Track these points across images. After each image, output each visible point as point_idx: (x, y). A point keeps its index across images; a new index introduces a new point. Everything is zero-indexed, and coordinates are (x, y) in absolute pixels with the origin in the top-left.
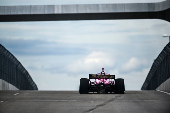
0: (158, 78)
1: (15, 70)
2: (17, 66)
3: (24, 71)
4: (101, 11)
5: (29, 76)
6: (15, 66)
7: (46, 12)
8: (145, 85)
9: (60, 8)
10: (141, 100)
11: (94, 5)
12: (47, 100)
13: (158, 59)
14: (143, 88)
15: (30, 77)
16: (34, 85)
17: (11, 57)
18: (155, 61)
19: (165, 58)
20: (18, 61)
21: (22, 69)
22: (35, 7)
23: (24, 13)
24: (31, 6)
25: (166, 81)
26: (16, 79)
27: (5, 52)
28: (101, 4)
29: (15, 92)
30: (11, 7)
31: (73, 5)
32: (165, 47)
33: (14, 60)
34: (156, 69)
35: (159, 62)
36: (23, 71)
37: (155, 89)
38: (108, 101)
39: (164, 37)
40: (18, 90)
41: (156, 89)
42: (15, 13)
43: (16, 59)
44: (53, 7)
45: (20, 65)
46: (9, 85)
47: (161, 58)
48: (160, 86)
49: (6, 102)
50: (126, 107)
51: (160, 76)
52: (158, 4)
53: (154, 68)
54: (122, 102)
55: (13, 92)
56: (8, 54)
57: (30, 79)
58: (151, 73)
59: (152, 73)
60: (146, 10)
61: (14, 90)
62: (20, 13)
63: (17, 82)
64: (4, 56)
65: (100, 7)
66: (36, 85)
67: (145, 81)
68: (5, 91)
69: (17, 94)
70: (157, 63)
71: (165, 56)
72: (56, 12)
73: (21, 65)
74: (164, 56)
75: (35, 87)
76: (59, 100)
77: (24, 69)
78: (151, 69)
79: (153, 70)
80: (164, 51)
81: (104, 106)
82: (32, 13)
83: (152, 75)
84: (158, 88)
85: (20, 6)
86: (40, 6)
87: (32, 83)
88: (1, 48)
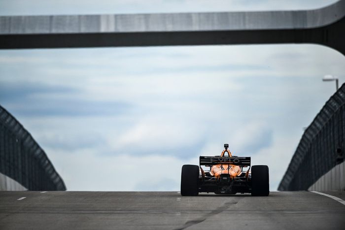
0: (313, 166)
1: (19, 149)
2: (22, 141)
3: (38, 152)
4: (195, 28)
5: (47, 162)
6: (18, 140)
7: (84, 30)
9: (112, 20)
10: (279, 211)
11: (181, 15)
12: (84, 211)
13: (313, 127)
14: (282, 187)
15: (50, 162)
16: (57, 180)
17: (10, 122)
18: (307, 131)
19: (326, 124)
20: (24, 131)
21: (33, 147)
22: (61, 19)
23: (38, 31)
24: (51, 17)
25: (329, 172)
26: (20, 166)
28: (195, 14)
29: (19, 194)
30: (10, 18)
31: (139, 15)
32: (327, 102)
33: (16, 128)
34: (309, 146)
35: (315, 132)
36: (35, 151)
37: (306, 190)
38: (210, 213)
39: (325, 80)
40: (25, 189)
41: (310, 189)
42: (20, 32)
43: (21, 126)
44: (97, 18)
45: (28, 138)
46: (6, 179)
47: (318, 125)
48: (317, 183)
50: (246, 225)
51: (316, 163)
52: (313, 13)
53: (304, 145)
54: (239, 215)
55: (15, 195)
56: (4, 116)
57: (49, 167)
58: (298, 156)
59: (301, 156)
60: (289, 26)
61: (17, 190)
62: (29, 31)
63: (23, 173)
65: (194, 18)
66: (61, 181)
67: (287, 173)
69: (23, 198)
70: (311, 136)
71: (328, 119)
72: (103, 29)
73: (32, 138)
74: (325, 120)
75: (60, 185)
76: (109, 211)
77: (38, 147)
78: (298, 148)
79: (302, 149)
80: (325, 109)
81: (202, 222)
82: (54, 31)
83: (301, 159)
84: (314, 186)
85: (29, 17)
86: (71, 16)
87: (54, 176)
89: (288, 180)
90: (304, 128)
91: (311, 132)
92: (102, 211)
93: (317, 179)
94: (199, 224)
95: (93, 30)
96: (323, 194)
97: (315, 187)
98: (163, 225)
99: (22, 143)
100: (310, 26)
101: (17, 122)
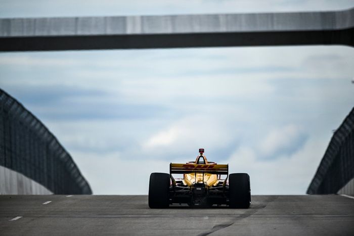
0: (342, 169)
1: (45, 152)
2: (48, 144)
3: (64, 155)
4: (223, 29)
5: (73, 166)
6: (44, 144)
7: (110, 31)
8: (315, 184)
9: (138, 22)
10: (308, 214)
11: (208, 16)
12: (110, 215)
13: (342, 129)
14: (311, 190)
15: (75, 166)
16: (83, 183)
17: (35, 125)
18: (336, 133)
20: (50, 134)
21: (58, 150)
22: (86, 21)
23: (63, 32)
24: (77, 19)
26: (45, 170)
27: (24, 114)
28: (222, 15)
29: (44, 198)
30: (35, 20)
31: (166, 16)
33: (42, 131)
34: (338, 149)
35: (344, 134)
36: (61, 154)
37: (335, 193)
38: (239, 217)
40: (50, 193)
41: (339, 192)
42: (45, 33)
43: (46, 130)
44: (123, 20)
46: (31, 183)
47: (347, 127)
48: (346, 186)
49: (25, 219)
50: (275, 229)
51: (346, 166)
52: (343, 14)
53: (333, 147)
54: (268, 219)
55: (40, 199)
56: (29, 118)
57: (75, 171)
59: (330, 159)
60: (317, 27)
61: (43, 194)
62: (54, 33)
64: (21, 123)
65: (222, 20)
66: (87, 184)
67: (316, 176)
68: (23, 196)
69: (48, 202)
70: (340, 138)
72: (130, 31)
73: (57, 142)
75: (85, 189)
76: (135, 214)
77: (64, 150)
78: (328, 151)
79: (331, 151)
81: (230, 226)
82: (80, 33)
83: (330, 162)
84: (343, 189)
85: (54, 19)
86: (97, 18)
87: (80, 179)
88: (15, 106)
89: (317, 183)
90: (333, 130)
91: (340, 135)
92: (129, 215)
93: (346, 183)
94: (226, 228)
95: (119, 32)
96: (352, 197)
97: (344, 191)
98: (190, 229)
99: (47, 147)
100: (339, 26)
101: (42, 125)
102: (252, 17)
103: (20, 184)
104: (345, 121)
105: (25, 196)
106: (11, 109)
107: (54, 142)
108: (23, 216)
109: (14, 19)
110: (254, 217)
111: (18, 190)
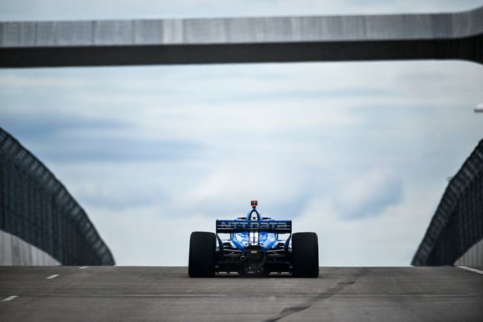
0: (461, 231)
1: (50, 207)
2: (54, 196)
3: (76, 211)
4: (296, 37)
5: (88, 225)
6: (48, 195)
7: (139, 41)
8: (423, 252)
9: (179, 27)
12: (139, 294)
13: (462, 176)
14: (417, 260)
15: (92, 226)
16: (103, 250)
17: (37, 169)
18: (452, 182)
19: (480, 173)
20: (57, 182)
21: (68, 204)
22: (107, 26)
24: (94, 23)
26: (50, 232)
27: (21, 155)
28: (296, 18)
29: (49, 270)
30: (37, 24)
31: (216, 20)
32: (481, 142)
33: (45, 177)
34: (456, 204)
35: (463, 183)
36: (72, 210)
37: (452, 264)
38: (318, 297)
39: (477, 111)
40: (57, 264)
41: (456, 263)
42: (50, 43)
43: (52, 176)
44: (159, 24)
46: (30, 249)
47: (468, 173)
48: (466, 255)
49: (21, 299)
50: (367, 313)
51: (466, 227)
52: (461, 16)
53: (449, 201)
54: (358, 300)
55: (43, 271)
56: (28, 160)
57: (91, 233)
58: (440, 218)
59: (444, 217)
60: (426, 35)
61: (47, 265)
62: (63, 43)
63: (56, 241)
64: (17, 167)
65: (294, 25)
66: (108, 251)
67: (424, 240)
68: (19, 267)
69: (55, 276)
70: (459, 189)
72: (167, 40)
73: (67, 193)
74: (477, 166)
75: (106, 257)
77: (76, 204)
78: (440, 206)
79: (445, 206)
80: (477, 152)
81: (306, 310)
82: (98, 42)
83: (443, 222)
84: (462, 258)
85: (63, 23)
86: (121, 22)
87: (98, 244)
88: (9, 143)
89: (426, 250)
90: (449, 178)
91: (458, 184)
92: (166, 293)
93: (466, 249)
94: (301, 312)
95: (152, 41)
97: (464, 261)
98: (250, 314)
99: (53, 199)
100: (456, 34)
101: (46, 170)
102: (336, 20)
103: (16, 251)
104: (465, 165)
105: (22, 267)
106: (4, 148)
107: (62, 193)
108: (20, 296)
109: (7, 23)
110: (339, 297)
111: (13, 260)
